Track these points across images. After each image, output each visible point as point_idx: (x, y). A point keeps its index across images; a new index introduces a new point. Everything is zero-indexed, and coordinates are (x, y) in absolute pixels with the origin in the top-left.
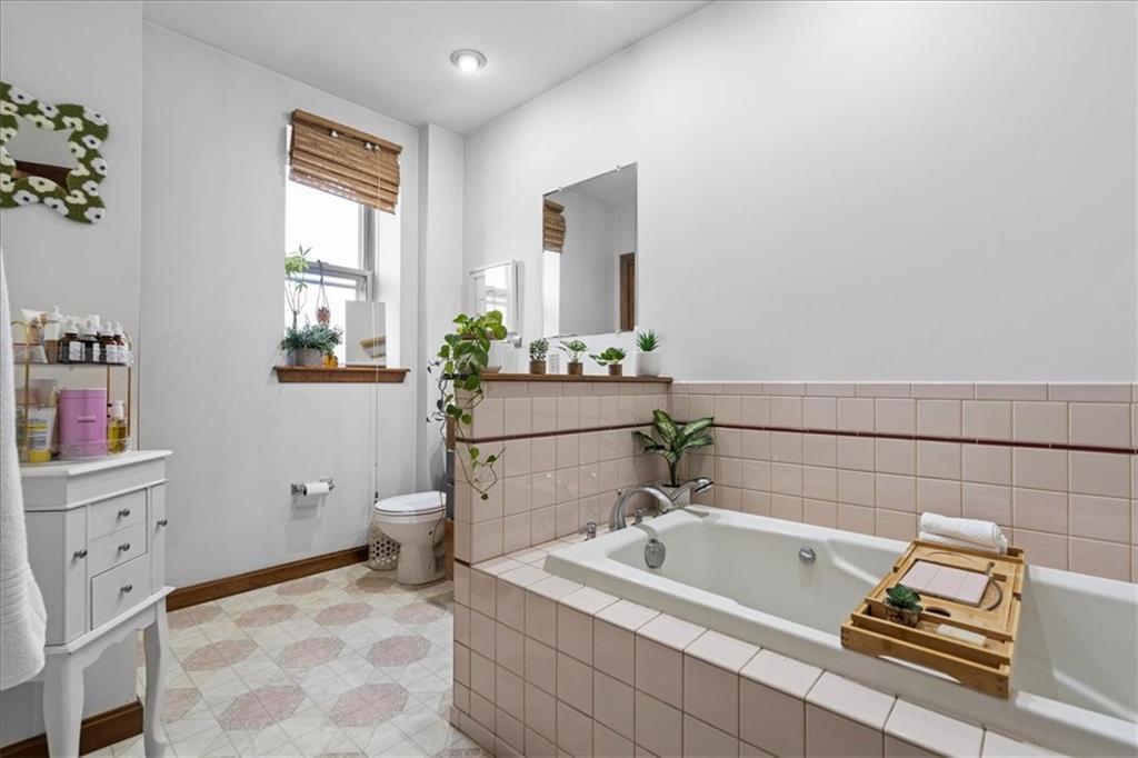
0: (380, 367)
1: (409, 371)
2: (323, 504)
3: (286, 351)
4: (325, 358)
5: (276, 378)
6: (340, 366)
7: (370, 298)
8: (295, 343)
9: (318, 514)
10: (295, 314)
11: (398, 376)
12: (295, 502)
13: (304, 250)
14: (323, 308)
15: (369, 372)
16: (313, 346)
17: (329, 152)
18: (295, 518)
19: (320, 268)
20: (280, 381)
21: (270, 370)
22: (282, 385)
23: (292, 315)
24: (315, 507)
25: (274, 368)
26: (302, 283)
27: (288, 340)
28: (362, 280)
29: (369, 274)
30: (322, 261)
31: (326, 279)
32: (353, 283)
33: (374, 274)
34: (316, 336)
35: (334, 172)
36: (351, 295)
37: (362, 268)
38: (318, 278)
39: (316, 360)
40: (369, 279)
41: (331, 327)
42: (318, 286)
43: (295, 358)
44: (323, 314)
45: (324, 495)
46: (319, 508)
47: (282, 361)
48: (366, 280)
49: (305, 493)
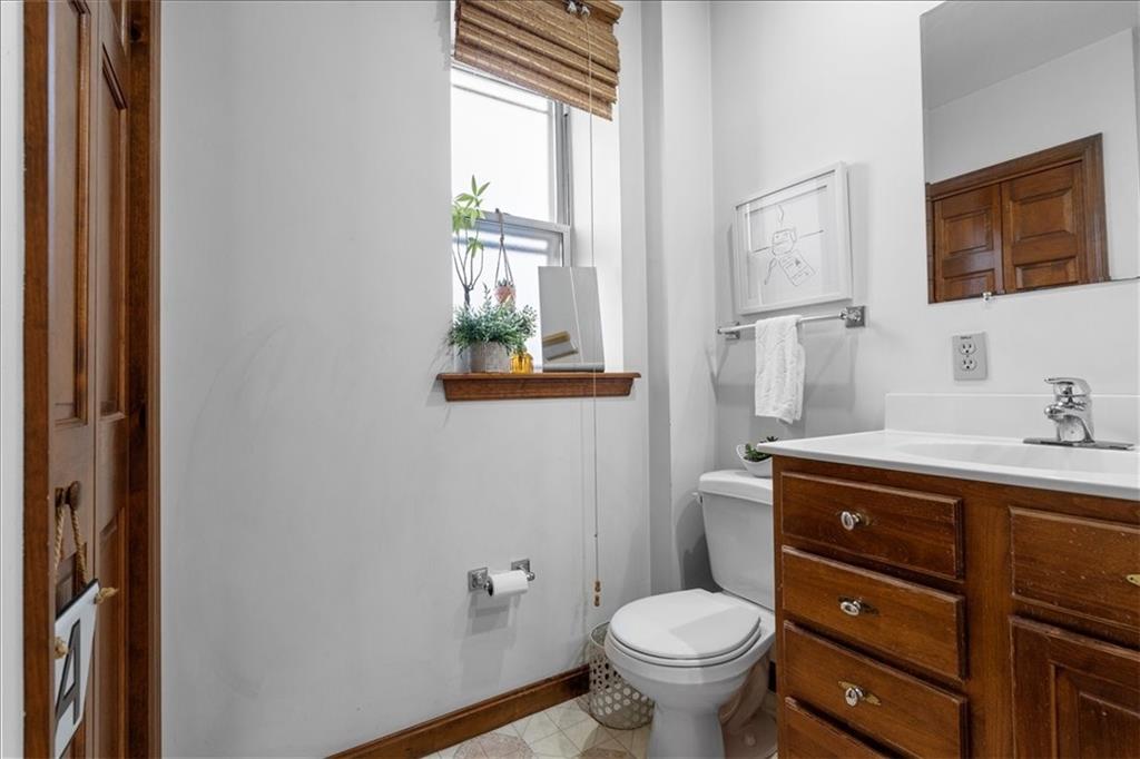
0: (597, 371)
1: (638, 376)
2: (516, 606)
3: (456, 348)
4: (514, 358)
5: (441, 395)
6: (535, 371)
7: (567, 263)
8: (470, 334)
9: (510, 622)
10: (467, 290)
11: (621, 385)
12: (474, 602)
13: (478, 188)
14: (505, 282)
15: (580, 380)
16: (498, 338)
17: (514, 9)
18: (476, 630)
19: (499, 222)
20: (448, 400)
21: (433, 380)
22: (452, 403)
23: (463, 292)
24: (505, 608)
25: (439, 377)
26: (473, 244)
27: (460, 329)
28: (555, 239)
29: (565, 229)
30: (501, 211)
31: (509, 240)
32: (542, 245)
33: (573, 230)
34: (500, 321)
35: (522, 46)
36: (542, 261)
37: (556, 222)
38: (496, 238)
39: (502, 362)
40: (567, 238)
41: (519, 308)
42: (496, 252)
43: (469, 360)
44: (506, 290)
45: (519, 593)
46: (511, 610)
47: (453, 365)
48: (560, 238)
49: (491, 591)
